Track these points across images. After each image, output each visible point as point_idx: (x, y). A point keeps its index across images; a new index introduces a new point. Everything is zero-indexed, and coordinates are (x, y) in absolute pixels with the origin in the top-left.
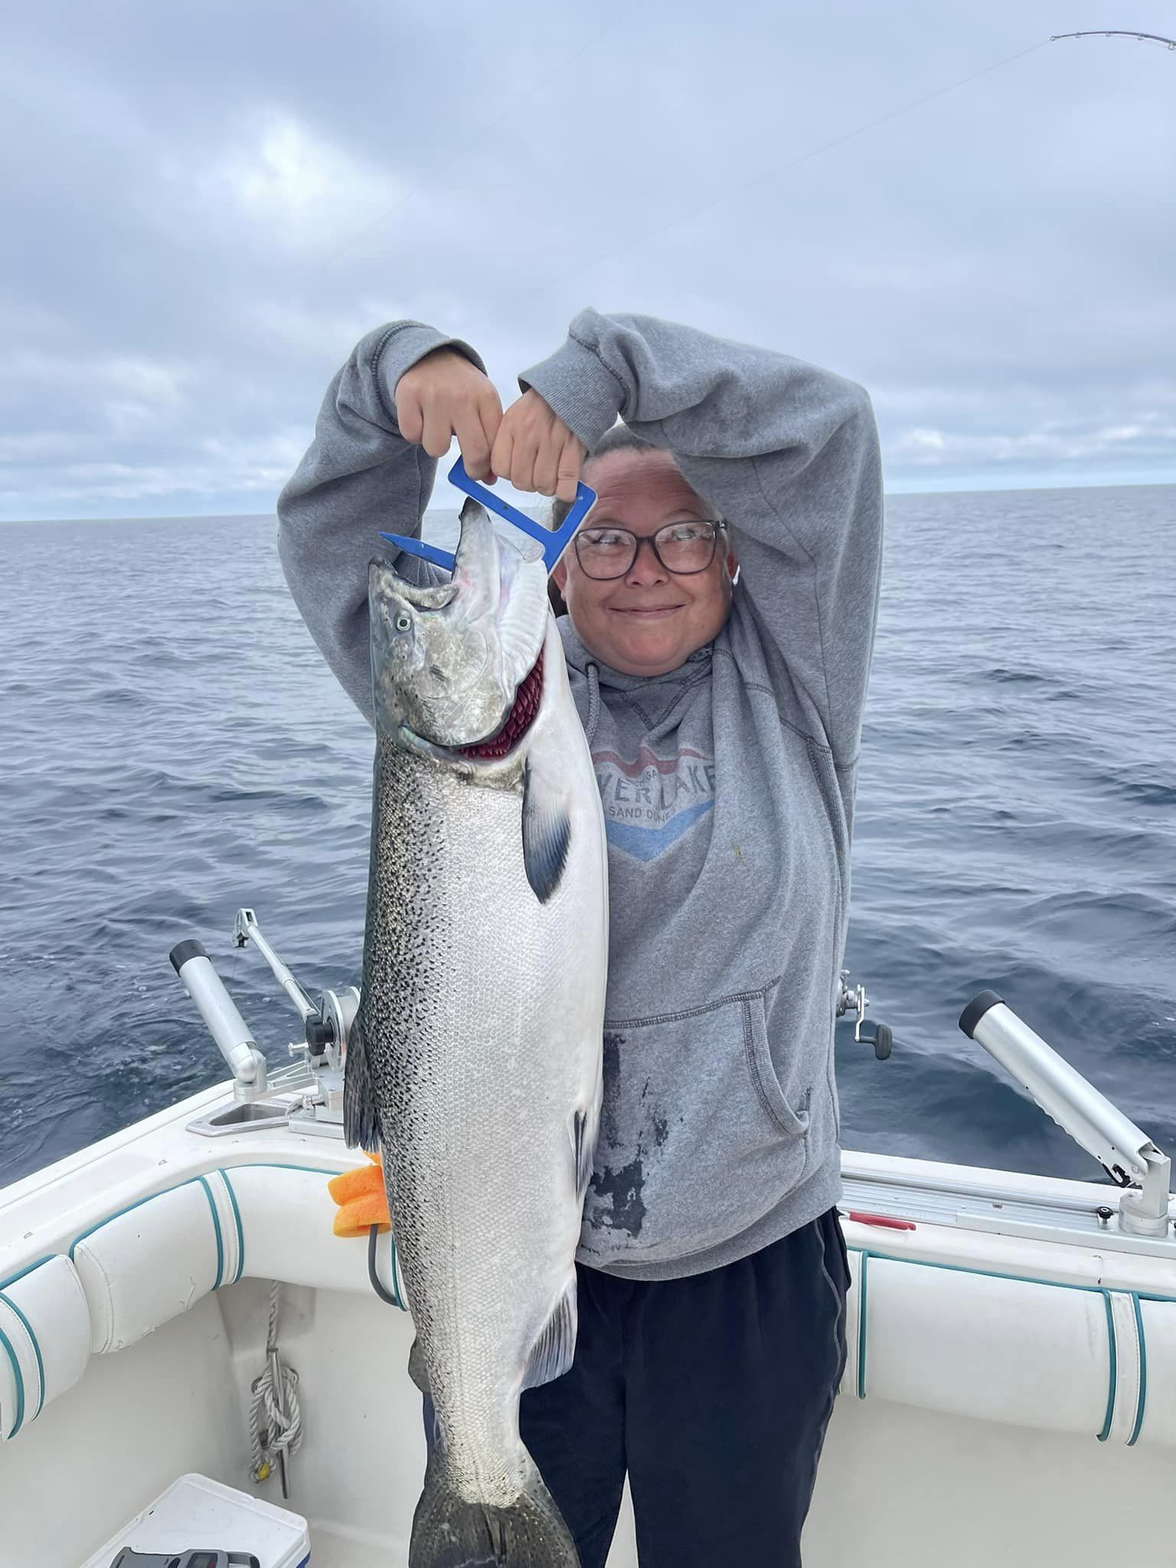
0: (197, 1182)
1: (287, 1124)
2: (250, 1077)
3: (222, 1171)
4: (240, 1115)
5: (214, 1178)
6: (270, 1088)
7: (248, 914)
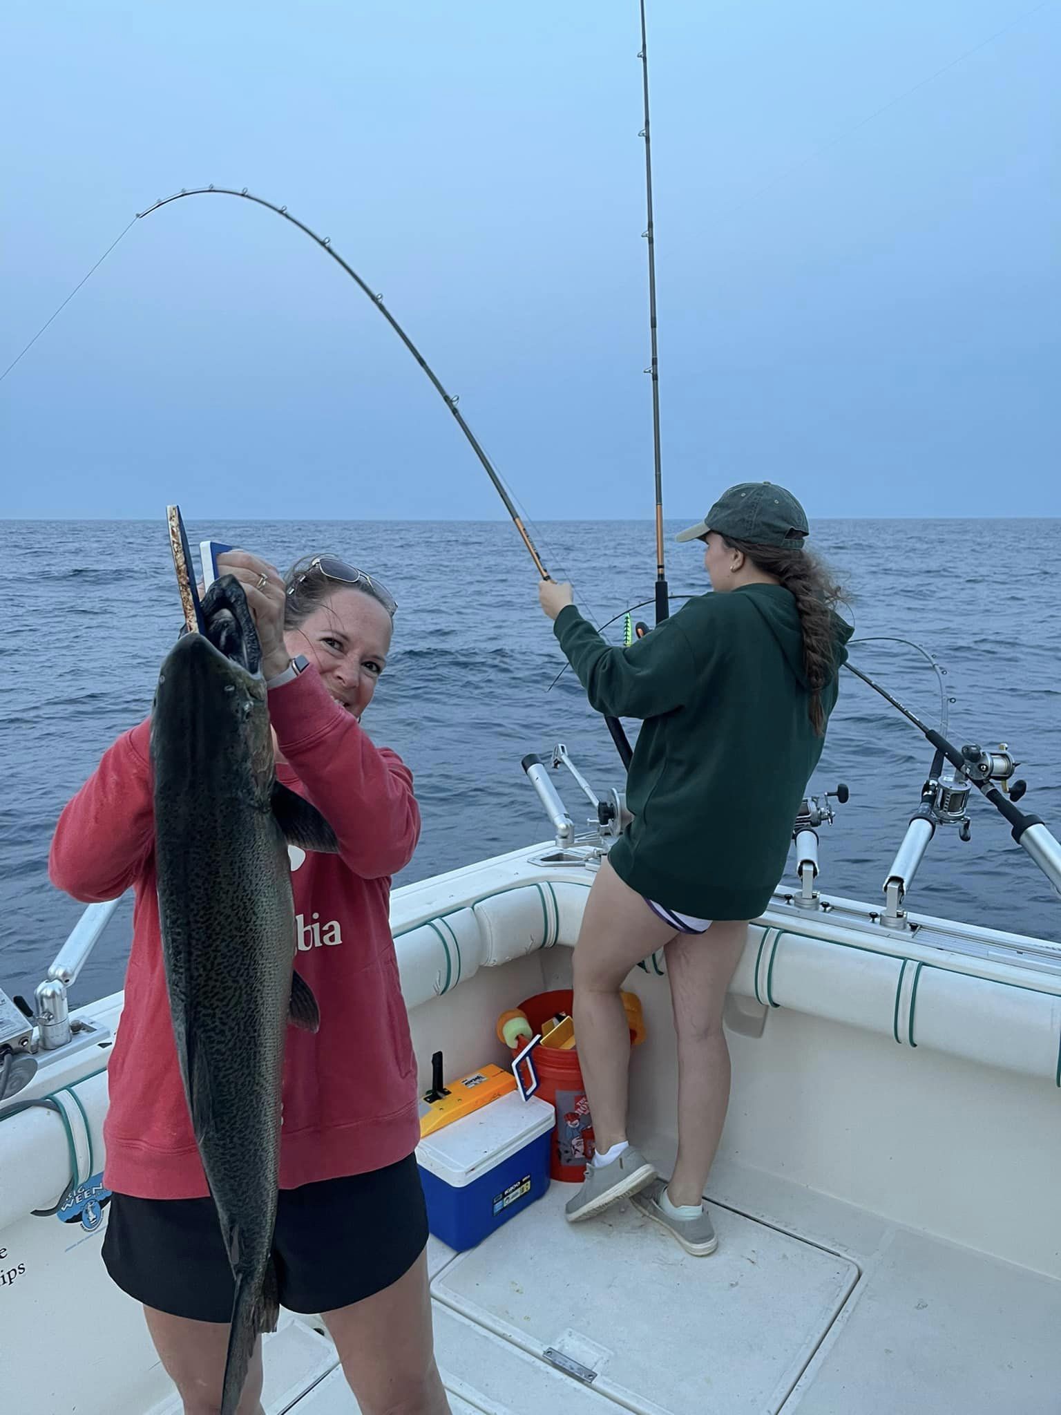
0: (535, 886)
1: (584, 865)
2: (565, 834)
3: (549, 883)
4: (558, 857)
5: (544, 885)
6: (576, 842)
7: (562, 747)
